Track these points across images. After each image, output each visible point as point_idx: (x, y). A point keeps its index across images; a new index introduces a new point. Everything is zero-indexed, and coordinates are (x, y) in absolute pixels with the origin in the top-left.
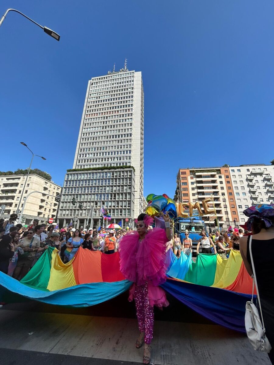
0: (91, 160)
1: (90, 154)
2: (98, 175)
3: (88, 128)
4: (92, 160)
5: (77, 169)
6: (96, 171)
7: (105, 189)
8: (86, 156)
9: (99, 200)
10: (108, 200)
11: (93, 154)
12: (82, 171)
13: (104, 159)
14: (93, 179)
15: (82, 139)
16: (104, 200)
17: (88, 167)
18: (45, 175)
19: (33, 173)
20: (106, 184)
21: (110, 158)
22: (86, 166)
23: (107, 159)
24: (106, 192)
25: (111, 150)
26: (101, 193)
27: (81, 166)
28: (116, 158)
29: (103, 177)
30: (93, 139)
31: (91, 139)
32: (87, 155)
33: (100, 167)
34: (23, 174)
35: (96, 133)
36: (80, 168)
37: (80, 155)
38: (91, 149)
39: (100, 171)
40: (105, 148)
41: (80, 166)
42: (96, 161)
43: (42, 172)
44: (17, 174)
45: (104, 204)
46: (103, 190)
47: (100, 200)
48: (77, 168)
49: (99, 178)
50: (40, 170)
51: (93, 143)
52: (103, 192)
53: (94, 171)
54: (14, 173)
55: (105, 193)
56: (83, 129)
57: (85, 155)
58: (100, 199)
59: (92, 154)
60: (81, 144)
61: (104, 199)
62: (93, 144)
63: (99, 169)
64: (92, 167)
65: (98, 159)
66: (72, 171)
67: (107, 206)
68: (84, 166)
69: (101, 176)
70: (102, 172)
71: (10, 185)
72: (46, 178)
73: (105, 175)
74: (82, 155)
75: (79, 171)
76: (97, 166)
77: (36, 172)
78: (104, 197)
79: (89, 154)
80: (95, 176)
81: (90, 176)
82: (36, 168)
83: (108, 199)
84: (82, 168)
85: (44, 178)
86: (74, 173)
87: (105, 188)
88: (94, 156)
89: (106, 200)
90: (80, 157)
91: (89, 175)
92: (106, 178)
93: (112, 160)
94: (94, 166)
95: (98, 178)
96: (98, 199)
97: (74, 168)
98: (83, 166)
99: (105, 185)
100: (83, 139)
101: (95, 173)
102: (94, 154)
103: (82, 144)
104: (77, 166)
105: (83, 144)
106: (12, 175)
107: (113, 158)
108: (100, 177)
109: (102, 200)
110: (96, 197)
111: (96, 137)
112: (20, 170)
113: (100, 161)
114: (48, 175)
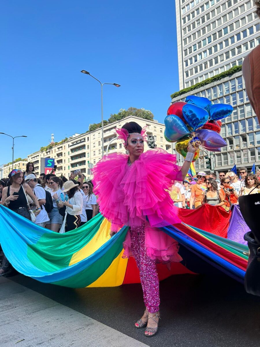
0: (206, 63)
1: (203, 53)
2: (224, 87)
3: (189, 4)
4: (208, 63)
5: (186, 89)
6: (219, 82)
7: (242, 111)
8: (196, 61)
9: (234, 134)
10: (251, 131)
11: (208, 51)
12: (194, 89)
13: (230, 52)
14: (215, 98)
15: (183, 31)
16: (244, 133)
17: (204, 78)
18: (143, 113)
19: (128, 115)
20: (242, 101)
21: (242, 46)
22: (199, 78)
23: (236, 50)
24: (246, 117)
25: (242, 25)
26: (236, 120)
27: (192, 82)
28: (255, 40)
29: (235, 88)
30: (203, 21)
31: (199, 23)
32: (198, 57)
33: (226, 70)
34: (118, 120)
35: (205, 5)
36: (190, 86)
37: (186, 62)
38: (202, 42)
39: (227, 79)
40: (229, 27)
41: (190, 82)
42: (216, 62)
43: (138, 110)
44: (111, 122)
45: (245, 139)
46: (239, 114)
47: (237, 134)
48: (185, 87)
49: (228, 94)
50: (135, 108)
51: (204, 29)
52: (239, 119)
53: (216, 83)
54: (108, 121)
55: (243, 118)
56: (181, 9)
57: (193, 59)
58: (236, 132)
59: (205, 52)
60: (183, 41)
61: (245, 130)
62: (204, 32)
63: (223, 76)
64: (210, 76)
65: (219, 57)
66: (178, 95)
67: (253, 143)
68: (197, 79)
69: (231, 88)
70: (230, 80)
71: (108, 139)
72: (146, 118)
73: (237, 85)
74: (189, 61)
75: (188, 91)
76: (220, 71)
77: (131, 113)
78: (244, 126)
79: (200, 54)
80: (219, 91)
81: (210, 94)
82: (130, 107)
83: (252, 129)
84: (195, 84)
85: (144, 118)
86: (183, 97)
87: (242, 109)
88: (211, 53)
89: (248, 131)
90: (187, 65)
91: (208, 93)
92: (241, 89)
93: (247, 49)
94: (215, 74)
95: (225, 94)
96: (232, 134)
97: (181, 88)
98: (194, 80)
99: (242, 103)
100: (185, 29)
101: (218, 85)
102: (210, 49)
103: (185, 40)
104: (185, 84)
105: (188, 39)
106: (107, 125)
107: (249, 43)
108: (228, 90)
109: (241, 132)
110: (228, 130)
111: (208, 14)
112: (113, 115)
113: (223, 60)
114: (147, 112)
